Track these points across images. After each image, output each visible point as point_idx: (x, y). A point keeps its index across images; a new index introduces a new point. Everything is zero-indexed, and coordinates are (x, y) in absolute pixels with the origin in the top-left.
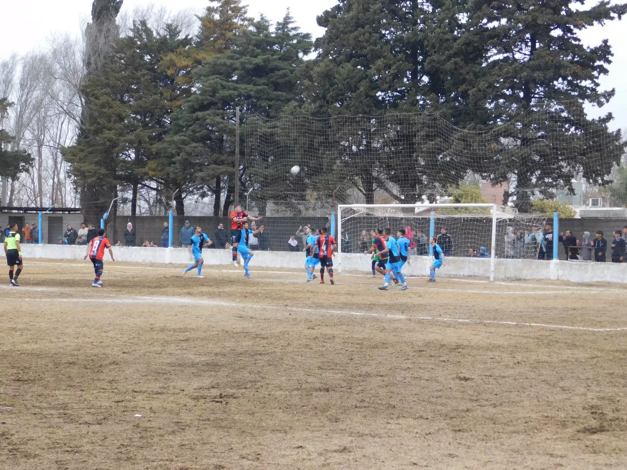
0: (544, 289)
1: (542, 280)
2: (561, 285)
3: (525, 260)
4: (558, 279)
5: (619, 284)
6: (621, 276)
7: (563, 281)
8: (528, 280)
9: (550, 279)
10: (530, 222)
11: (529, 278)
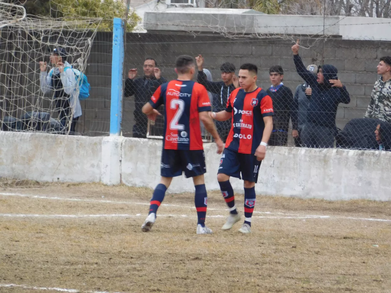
0: (91, 208)
1: (80, 184)
2: (129, 197)
3: (38, 133)
4: (121, 184)
5: (271, 197)
6: (277, 179)
7: (133, 188)
8: (46, 184)
9: (100, 183)
10: (53, 39)
11: (47, 178)
